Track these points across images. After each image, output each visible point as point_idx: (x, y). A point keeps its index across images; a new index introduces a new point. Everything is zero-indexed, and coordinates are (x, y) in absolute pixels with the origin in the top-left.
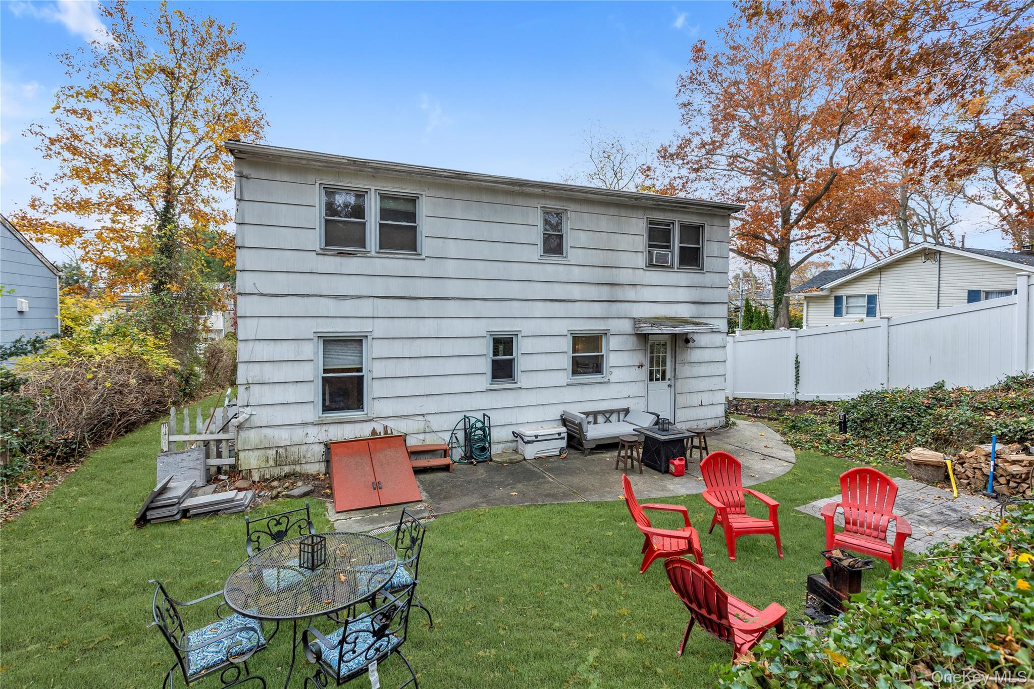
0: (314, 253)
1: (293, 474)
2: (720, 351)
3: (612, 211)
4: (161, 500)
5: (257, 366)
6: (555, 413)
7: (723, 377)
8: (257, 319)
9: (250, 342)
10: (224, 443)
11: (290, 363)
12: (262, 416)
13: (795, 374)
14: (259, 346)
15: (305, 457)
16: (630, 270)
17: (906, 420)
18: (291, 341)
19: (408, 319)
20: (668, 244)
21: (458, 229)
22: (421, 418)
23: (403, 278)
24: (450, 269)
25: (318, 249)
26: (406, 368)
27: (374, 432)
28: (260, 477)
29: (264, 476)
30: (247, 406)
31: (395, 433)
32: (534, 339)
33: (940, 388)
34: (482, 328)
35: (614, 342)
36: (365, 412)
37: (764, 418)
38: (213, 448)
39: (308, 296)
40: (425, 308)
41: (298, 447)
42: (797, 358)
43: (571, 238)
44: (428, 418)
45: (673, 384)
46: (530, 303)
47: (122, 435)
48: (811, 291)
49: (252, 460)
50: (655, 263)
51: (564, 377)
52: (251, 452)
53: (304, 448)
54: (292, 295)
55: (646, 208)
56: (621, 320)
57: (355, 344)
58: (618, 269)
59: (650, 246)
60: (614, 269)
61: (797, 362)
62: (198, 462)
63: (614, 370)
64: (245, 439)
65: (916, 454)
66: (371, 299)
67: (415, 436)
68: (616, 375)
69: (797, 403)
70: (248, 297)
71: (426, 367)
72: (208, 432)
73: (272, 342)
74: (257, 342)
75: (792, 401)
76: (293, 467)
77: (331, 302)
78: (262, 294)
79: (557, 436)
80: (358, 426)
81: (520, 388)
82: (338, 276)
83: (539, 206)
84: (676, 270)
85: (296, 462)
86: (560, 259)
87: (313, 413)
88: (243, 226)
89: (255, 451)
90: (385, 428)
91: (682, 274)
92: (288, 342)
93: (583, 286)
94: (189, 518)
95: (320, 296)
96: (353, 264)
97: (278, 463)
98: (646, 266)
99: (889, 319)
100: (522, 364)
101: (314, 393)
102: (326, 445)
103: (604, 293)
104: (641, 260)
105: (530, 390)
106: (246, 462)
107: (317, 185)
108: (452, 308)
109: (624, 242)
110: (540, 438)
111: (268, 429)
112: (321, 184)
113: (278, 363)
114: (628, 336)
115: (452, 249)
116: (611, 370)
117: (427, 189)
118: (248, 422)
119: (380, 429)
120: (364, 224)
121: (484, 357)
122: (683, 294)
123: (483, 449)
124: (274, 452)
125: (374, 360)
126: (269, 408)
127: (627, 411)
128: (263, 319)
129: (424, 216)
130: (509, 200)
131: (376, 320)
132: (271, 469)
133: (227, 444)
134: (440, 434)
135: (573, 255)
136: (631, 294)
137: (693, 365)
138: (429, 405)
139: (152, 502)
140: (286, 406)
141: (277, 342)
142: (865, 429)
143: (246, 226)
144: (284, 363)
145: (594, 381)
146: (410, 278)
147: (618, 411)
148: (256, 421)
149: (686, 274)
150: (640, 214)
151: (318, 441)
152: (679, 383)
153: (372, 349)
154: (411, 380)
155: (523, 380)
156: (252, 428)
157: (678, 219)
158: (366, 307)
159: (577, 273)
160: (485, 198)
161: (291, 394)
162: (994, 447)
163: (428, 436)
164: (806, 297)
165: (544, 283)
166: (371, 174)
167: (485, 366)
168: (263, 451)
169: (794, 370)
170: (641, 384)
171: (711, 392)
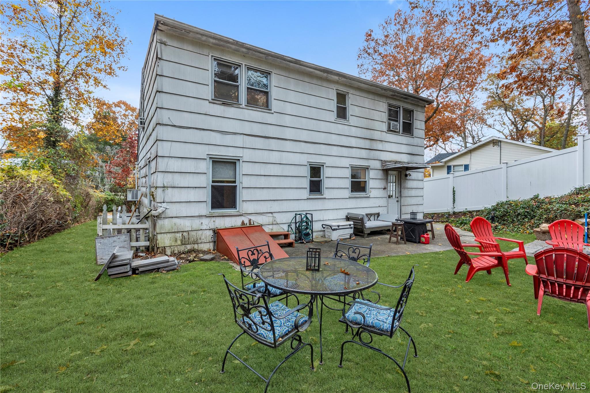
0: (208, 102)
1: (193, 251)
2: (421, 182)
3: (371, 96)
4: (116, 261)
5: (170, 175)
6: (343, 214)
7: (422, 197)
8: (170, 143)
9: (166, 158)
10: (141, 231)
11: (191, 174)
12: (173, 210)
13: (453, 197)
14: (172, 161)
15: (200, 239)
16: (380, 132)
17: (526, 214)
18: (192, 160)
19: (263, 151)
20: (397, 119)
21: (292, 96)
22: (270, 215)
23: (261, 124)
24: (287, 120)
25: (210, 99)
26: (262, 182)
27: (243, 223)
28: (171, 252)
29: (174, 251)
30: (164, 202)
31: (256, 224)
32: (333, 168)
33: (536, 198)
34: (304, 159)
35: (372, 174)
36: (238, 210)
37: (439, 222)
38: (134, 234)
39: (204, 130)
40: (273, 144)
41: (196, 232)
42: (454, 189)
43: (351, 110)
44: (275, 215)
45: (399, 200)
46: (330, 146)
47: (42, 237)
48: (435, 163)
49: (166, 240)
50: (392, 129)
51: (347, 193)
52: (165, 235)
53: (200, 232)
54: (194, 128)
55: (387, 97)
56: (375, 161)
57: (232, 164)
58: (374, 131)
59: (389, 119)
60: (372, 131)
61: (454, 191)
62: (125, 243)
63: (373, 190)
64: (161, 225)
65: (544, 227)
66: (242, 136)
67: (267, 226)
68: (373, 193)
69: (454, 213)
70: (165, 127)
71: (274, 182)
72: (130, 223)
73: (180, 159)
74: (170, 158)
75: (451, 213)
76: (193, 245)
77: (218, 135)
78: (174, 126)
79: (349, 227)
80: (234, 219)
81: (325, 198)
82: (222, 118)
83: (335, 88)
84: (401, 134)
85: (196, 242)
86: (345, 121)
87: (205, 209)
88: (162, 77)
89: (168, 234)
90: (250, 220)
91: (404, 137)
92: (190, 160)
93: (357, 139)
94: (138, 274)
95: (211, 130)
96: (231, 111)
97: (183, 243)
98: (387, 131)
99: (507, 163)
100: (326, 183)
101: (206, 195)
102: (214, 231)
103: (366, 144)
104: (384, 127)
105: (330, 200)
106: (162, 241)
107: (210, 56)
108: (289, 146)
109: (377, 115)
110: (340, 227)
111: (176, 219)
112: (212, 56)
113: (184, 174)
114: (379, 170)
115: (289, 108)
116: (371, 190)
117: (275, 69)
118: (164, 213)
119: (246, 221)
120: (238, 86)
121: (306, 178)
122: (404, 149)
123: (308, 234)
124: (181, 235)
125: (243, 176)
126: (177, 205)
127: (378, 215)
128: (174, 143)
129: (273, 86)
130: (319, 83)
131: (245, 150)
132: (179, 247)
133: (143, 231)
134: (281, 226)
135: (353, 121)
136: (380, 146)
137: (409, 189)
138: (275, 207)
139: (110, 263)
140: (188, 204)
141: (183, 159)
142: (504, 220)
143: (164, 78)
144: (188, 174)
145: (363, 196)
146: (265, 125)
147: (374, 214)
148: (169, 213)
149: (405, 137)
150: (384, 100)
151: (208, 228)
152: (403, 199)
153: (243, 168)
154: (265, 190)
155: (327, 193)
156: (166, 218)
157: (402, 105)
158: (239, 141)
159: (354, 131)
160: (307, 79)
161: (192, 195)
162: (586, 220)
163: (275, 226)
164: (432, 167)
165: (337, 135)
166: (243, 54)
167: (306, 183)
168: (173, 234)
169: (452, 196)
170: (385, 199)
171: (417, 206)
